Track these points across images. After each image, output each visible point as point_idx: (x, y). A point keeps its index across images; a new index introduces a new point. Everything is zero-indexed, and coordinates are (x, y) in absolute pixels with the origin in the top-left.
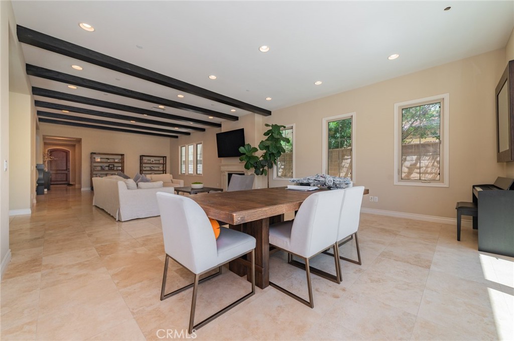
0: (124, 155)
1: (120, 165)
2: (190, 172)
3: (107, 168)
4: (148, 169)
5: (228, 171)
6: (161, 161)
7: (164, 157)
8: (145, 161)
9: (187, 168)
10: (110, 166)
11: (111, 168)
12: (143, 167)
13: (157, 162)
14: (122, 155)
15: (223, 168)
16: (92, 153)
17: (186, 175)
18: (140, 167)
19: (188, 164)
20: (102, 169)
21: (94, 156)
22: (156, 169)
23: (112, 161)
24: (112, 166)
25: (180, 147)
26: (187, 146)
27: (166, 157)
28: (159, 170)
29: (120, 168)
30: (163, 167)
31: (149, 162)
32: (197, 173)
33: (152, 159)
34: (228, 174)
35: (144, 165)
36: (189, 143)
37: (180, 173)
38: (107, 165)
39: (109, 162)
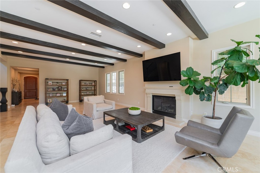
0: (68, 80)
1: (66, 87)
2: (113, 92)
3: (57, 89)
4: (85, 89)
5: (152, 94)
6: (93, 84)
7: (95, 81)
8: (83, 84)
9: (111, 89)
10: (59, 88)
11: (60, 89)
12: (81, 88)
13: (91, 84)
14: (67, 80)
15: (147, 91)
16: (46, 79)
17: (110, 93)
18: (80, 88)
19: (112, 86)
20: (54, 90)
21: (47, 81)
22: (90, 89)
23: (60, 84)
24: (60, 88)
25: (106, 74)
26: (111, 73)
27: (96, 81)
28: (92, 90)
29: (66, 89)
30: (94, 88)
31: (85, 84)
32: (119, 93)
33: (87, 83)
34: (153, 95)
35: (82, 87)
36: (113, 71)
37: (106, 92)
38: (57, 87)
39: (58, 85)
